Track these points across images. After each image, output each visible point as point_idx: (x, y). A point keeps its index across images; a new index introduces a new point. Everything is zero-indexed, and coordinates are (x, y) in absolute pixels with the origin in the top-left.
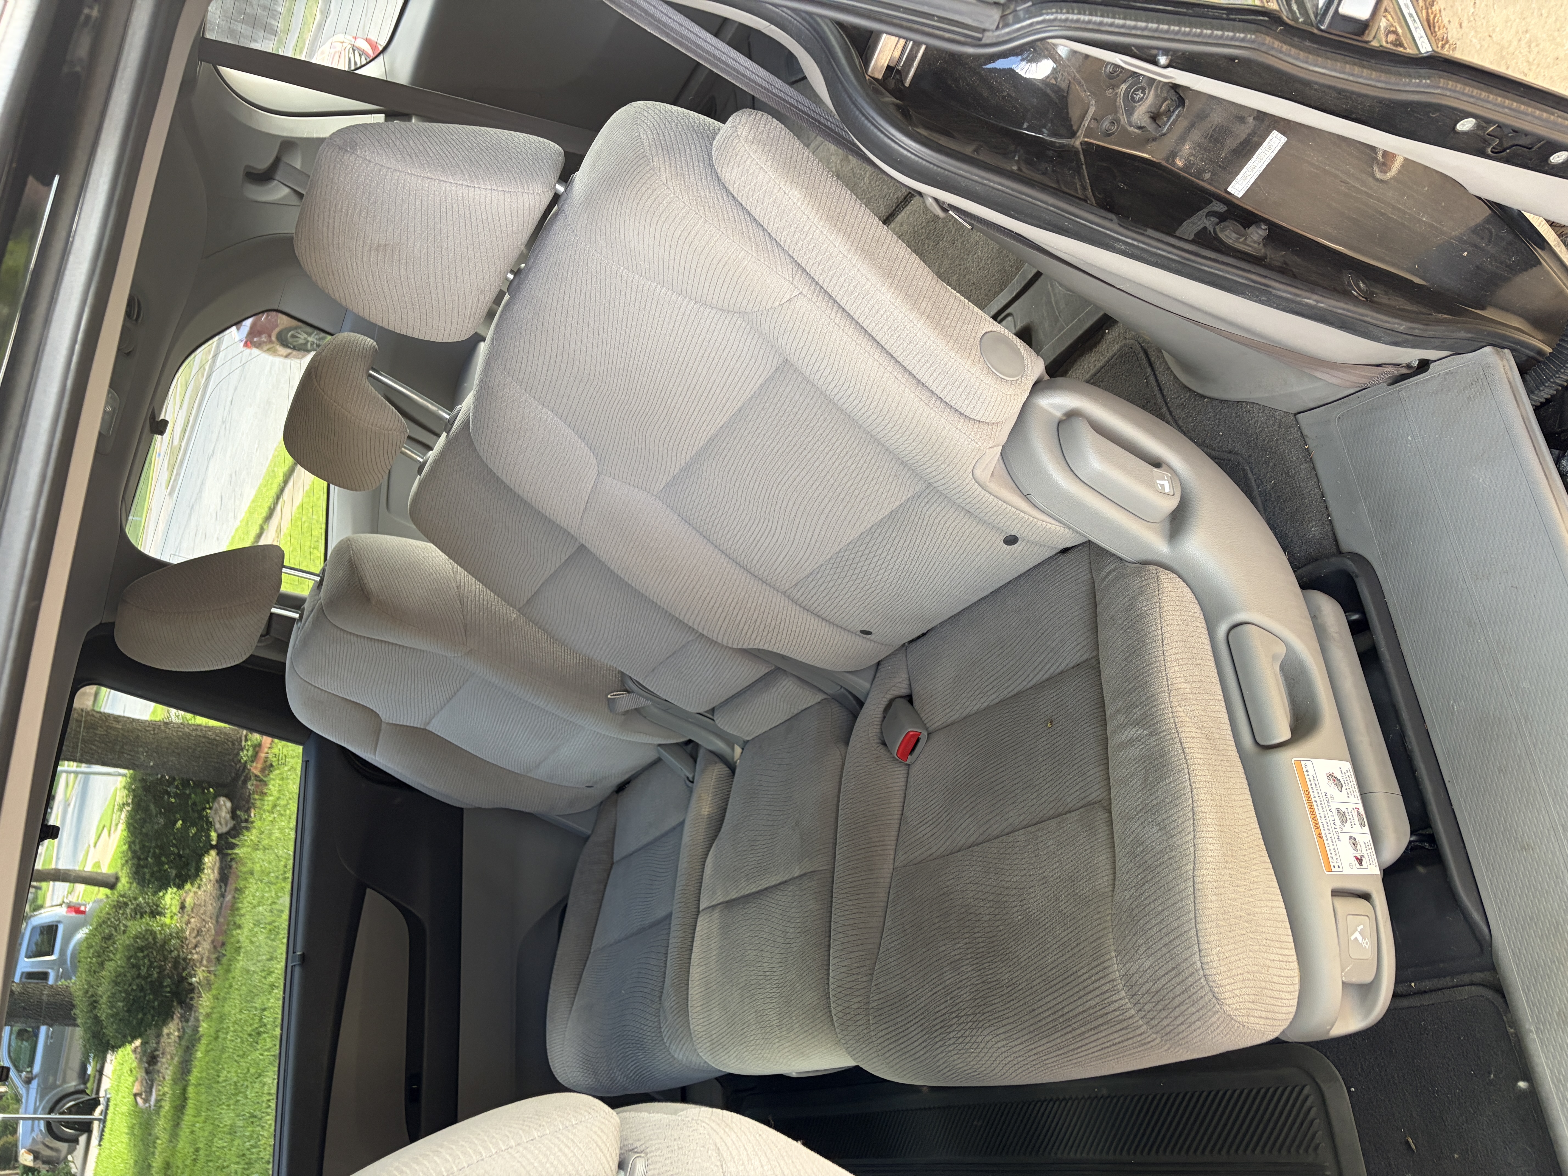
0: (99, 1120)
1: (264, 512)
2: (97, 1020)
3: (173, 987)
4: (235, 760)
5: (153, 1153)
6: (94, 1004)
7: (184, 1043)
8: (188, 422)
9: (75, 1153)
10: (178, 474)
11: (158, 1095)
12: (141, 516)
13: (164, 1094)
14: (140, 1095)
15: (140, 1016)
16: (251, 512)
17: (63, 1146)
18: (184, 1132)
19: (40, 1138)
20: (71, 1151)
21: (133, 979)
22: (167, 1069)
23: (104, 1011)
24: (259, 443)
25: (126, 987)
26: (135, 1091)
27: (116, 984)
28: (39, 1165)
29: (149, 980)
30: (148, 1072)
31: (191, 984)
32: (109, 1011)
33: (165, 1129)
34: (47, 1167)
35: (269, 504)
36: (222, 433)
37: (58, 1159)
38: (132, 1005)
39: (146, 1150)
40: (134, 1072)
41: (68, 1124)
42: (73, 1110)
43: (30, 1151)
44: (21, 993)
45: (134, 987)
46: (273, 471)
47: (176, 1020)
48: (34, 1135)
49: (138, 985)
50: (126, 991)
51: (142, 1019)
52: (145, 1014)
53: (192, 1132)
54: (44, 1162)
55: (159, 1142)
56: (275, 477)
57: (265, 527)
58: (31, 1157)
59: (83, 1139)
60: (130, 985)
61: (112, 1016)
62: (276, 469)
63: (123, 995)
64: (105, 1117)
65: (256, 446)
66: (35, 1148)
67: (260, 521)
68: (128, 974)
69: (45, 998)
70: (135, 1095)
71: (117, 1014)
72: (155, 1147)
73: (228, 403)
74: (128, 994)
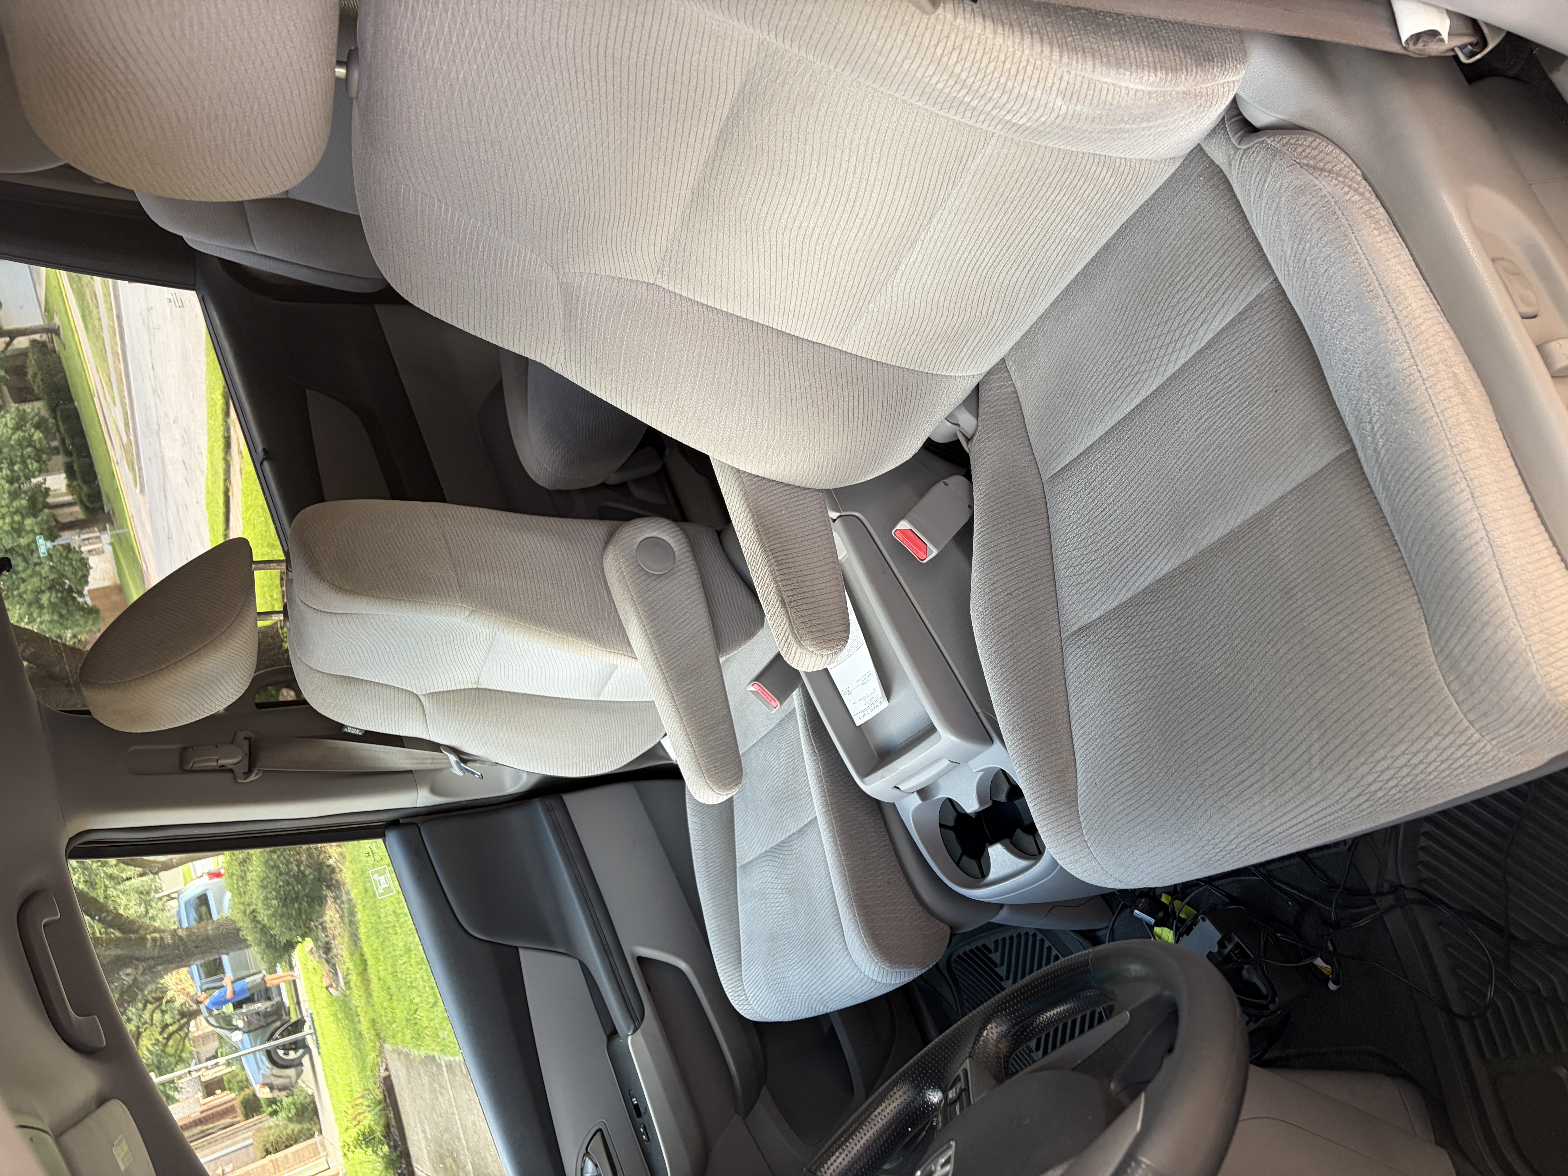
0: (311, 1034)
1: (221, 443)
2: (264, 930)
3: (316, 874)
4: (281, 651)
5: (359, 1021)
6: (253, 916)
7: (346, 920)
8: (127, 413)
9: (303, 1076)
10: (140, 469)
11: (343, 973)
12: (127, 527)
13: (348, 969)
14: (331, 986)
15: (296, 906)
16: (211, 453)
17: (291, 1072)
18: (375, 985)
19: (268, 1072)
20: (299, 1075)
21: (277, 878)
22: (342, 948)
23: (264, 916)
24: (192, 390)
25: (274, 886)
26: (325, 985)
27: (264, 887)
28: (276, 1094)
29: (292, 874)
30: (328, 961)
31: (329, 866)
32: (267, 912)
33: (360, 996)
34: (284, 1093)
35: (221, 434)
36: (158, 402)
37: (291, 1083)
38: (285, 900)
39: (353, 1022)
40: (318, 970)
41: (286, 1048)
42: (284, 1034)
43: (264, 1085)
44: (189, 936)
45: (281, 884)
46: (212, 399)
47: (330, 901)
48: (262, 1071)
49: (283, 881)
50: (274, 890)
51: (299, 909)
52: (300, 903)
53: (379, 979)
54: (280, 1090)
55: (359, 1009)
56: (215, 403)
57: (229, 458)
58: (267, 1090)
59: (306, 1060)
60: (276, 883)
61: (272, 915)
62: (213, 396)
63: (274, 893)
64: (315, 1029)
65: (191, 393)
66: (268, 1081)
67: (222, 455)
68: (270, 875)
69: (210, 932)
70: (327, 988)
71: (276, 911)
72: (358, 1015)
73: (151, 371)
74: (278, 892)
